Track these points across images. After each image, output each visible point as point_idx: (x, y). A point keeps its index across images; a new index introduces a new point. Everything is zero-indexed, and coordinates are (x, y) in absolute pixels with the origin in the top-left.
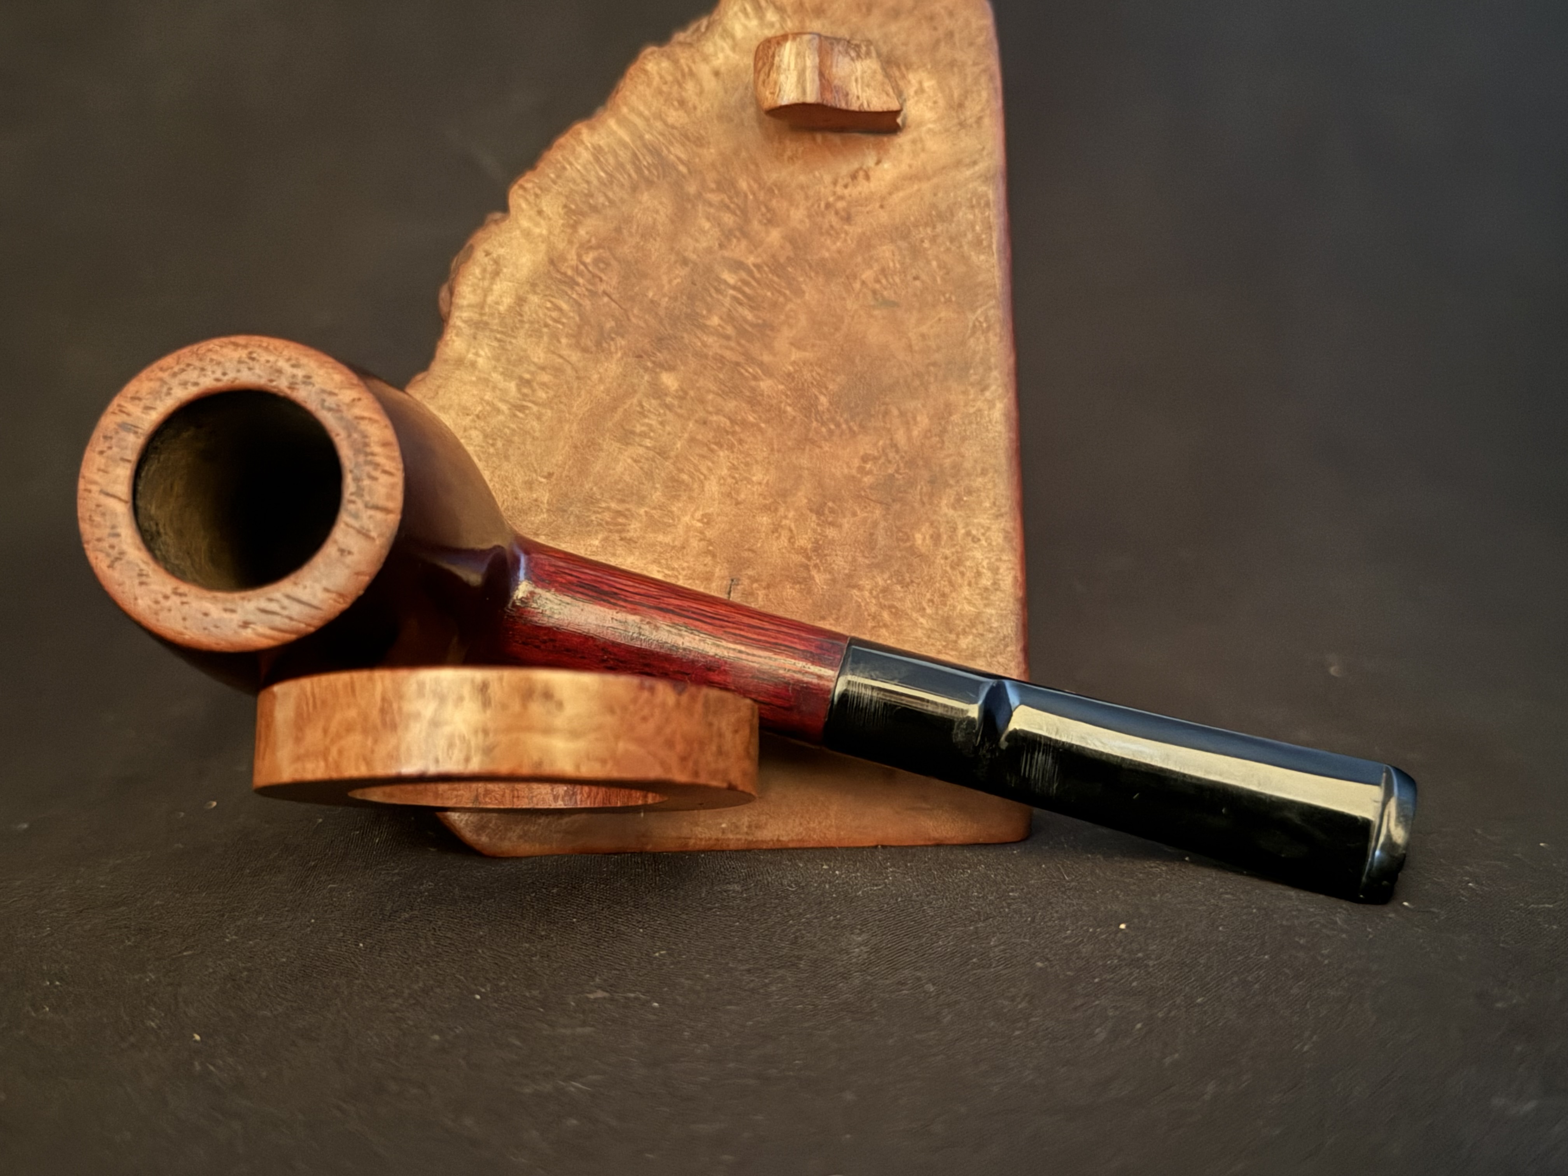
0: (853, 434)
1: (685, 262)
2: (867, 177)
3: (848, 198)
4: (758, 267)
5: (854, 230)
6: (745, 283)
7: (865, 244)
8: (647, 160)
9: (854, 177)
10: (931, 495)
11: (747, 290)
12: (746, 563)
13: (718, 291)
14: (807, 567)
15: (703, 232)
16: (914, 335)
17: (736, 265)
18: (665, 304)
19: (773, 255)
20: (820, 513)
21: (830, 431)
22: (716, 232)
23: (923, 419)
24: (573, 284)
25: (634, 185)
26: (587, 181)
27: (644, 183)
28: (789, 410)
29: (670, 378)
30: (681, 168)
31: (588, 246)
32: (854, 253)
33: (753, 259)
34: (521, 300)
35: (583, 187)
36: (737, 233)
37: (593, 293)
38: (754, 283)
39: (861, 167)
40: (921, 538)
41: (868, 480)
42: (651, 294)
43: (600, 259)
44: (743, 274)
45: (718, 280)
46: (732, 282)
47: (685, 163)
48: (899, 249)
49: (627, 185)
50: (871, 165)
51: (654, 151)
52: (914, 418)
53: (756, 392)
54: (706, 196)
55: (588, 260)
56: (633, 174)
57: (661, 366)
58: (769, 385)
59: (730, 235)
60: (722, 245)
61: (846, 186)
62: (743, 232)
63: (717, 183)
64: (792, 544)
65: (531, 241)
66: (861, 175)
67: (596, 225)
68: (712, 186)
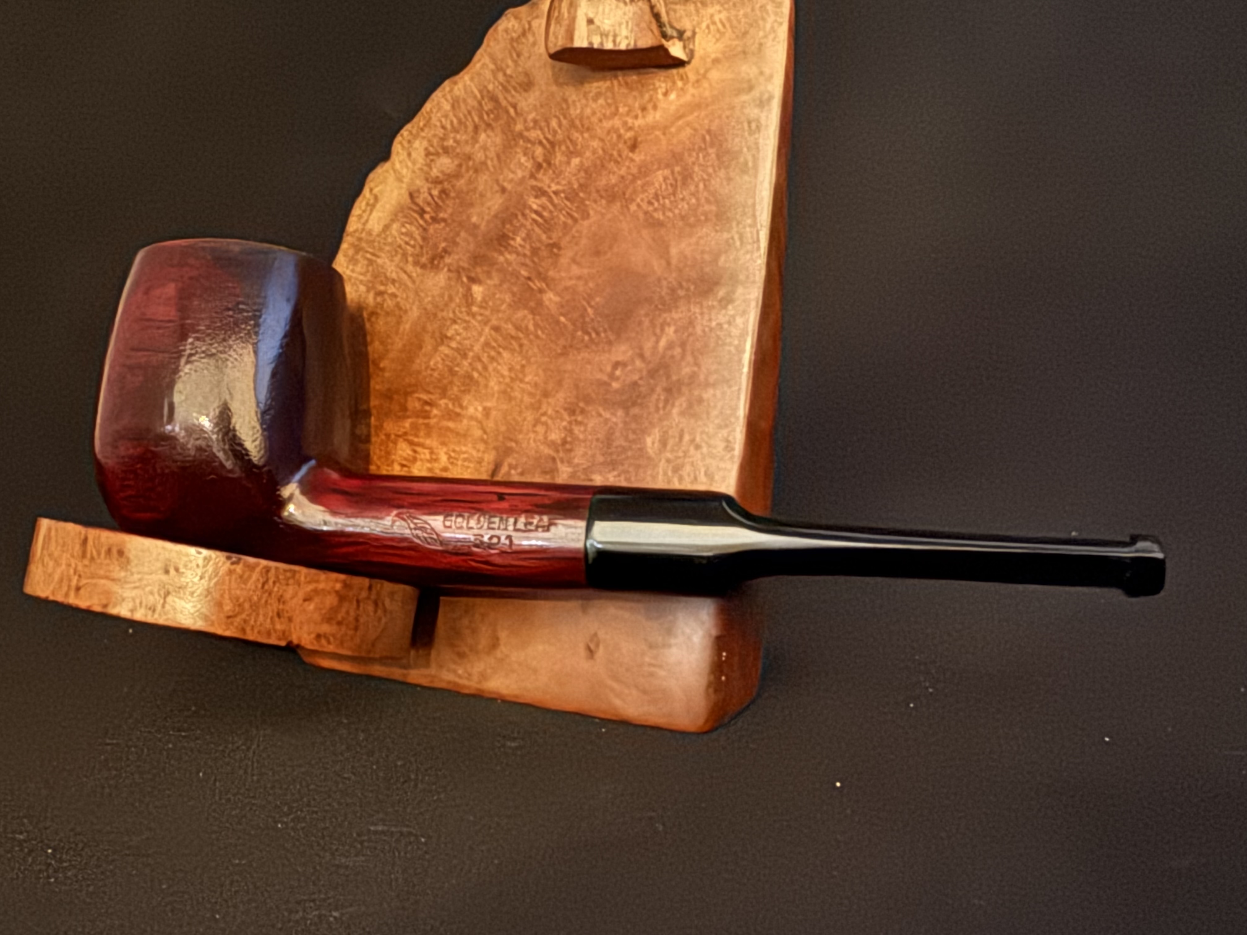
0: (610, 343)
1: (503, 190)
2: (655, 107)
3: (636, 129)
4: (556, 193)
5: (638, 157)
6: (544, 208)
7: (644, 171)
8: (488, 106)
9: (644, 109)
10: (666, 401)
11: (545, 214)
12: (508, 451)
13: (524, 215)
14: (554, 459)
15: (520, 165)
16: (674, 251)
17: (541, 193)
18: (483, 227)
19: (569, 183)
20: (572, 412)
21: (591, 339)
22: (529, 165)
23: (670, 331)
24: (422, 212)
25: (476, 128)
26: (443, 127)
27: (483, 126)
28: (562, 319)
29: (477, 290)
30: (512, 111)
31: (437, 181)
32: (635, 178)
33: (554, 187)
34: (387, 227)
35: (440, 132)
36: (545, 165)
37: (435, 220)
38: (551, 207)
39: (651, 99)
40: (651, 442)
41: (615, 385)
42: (474, 219)
43: (443, 192)
44: (544, 200)
45: (526, 206)
46: (535, 207)
47: (515, 107)
48: (673, 173)
49: (470, 128)
50: (660, 96)
51: (494, 99)
52: (662, 330)
53: (540, 303)
54: (526, 134)
55: (435, 192)
56: (476, 119)
57: (473, 280)
58: (550, 298)
59: (539, 166)
60: (532, 176)
61: (636, 117)
62: (549, 164)
63: (535, 121)
64: (546, 438)
65: (400, 179)
66: (650, 106)
67: (445, 163)
68: (531, 124)
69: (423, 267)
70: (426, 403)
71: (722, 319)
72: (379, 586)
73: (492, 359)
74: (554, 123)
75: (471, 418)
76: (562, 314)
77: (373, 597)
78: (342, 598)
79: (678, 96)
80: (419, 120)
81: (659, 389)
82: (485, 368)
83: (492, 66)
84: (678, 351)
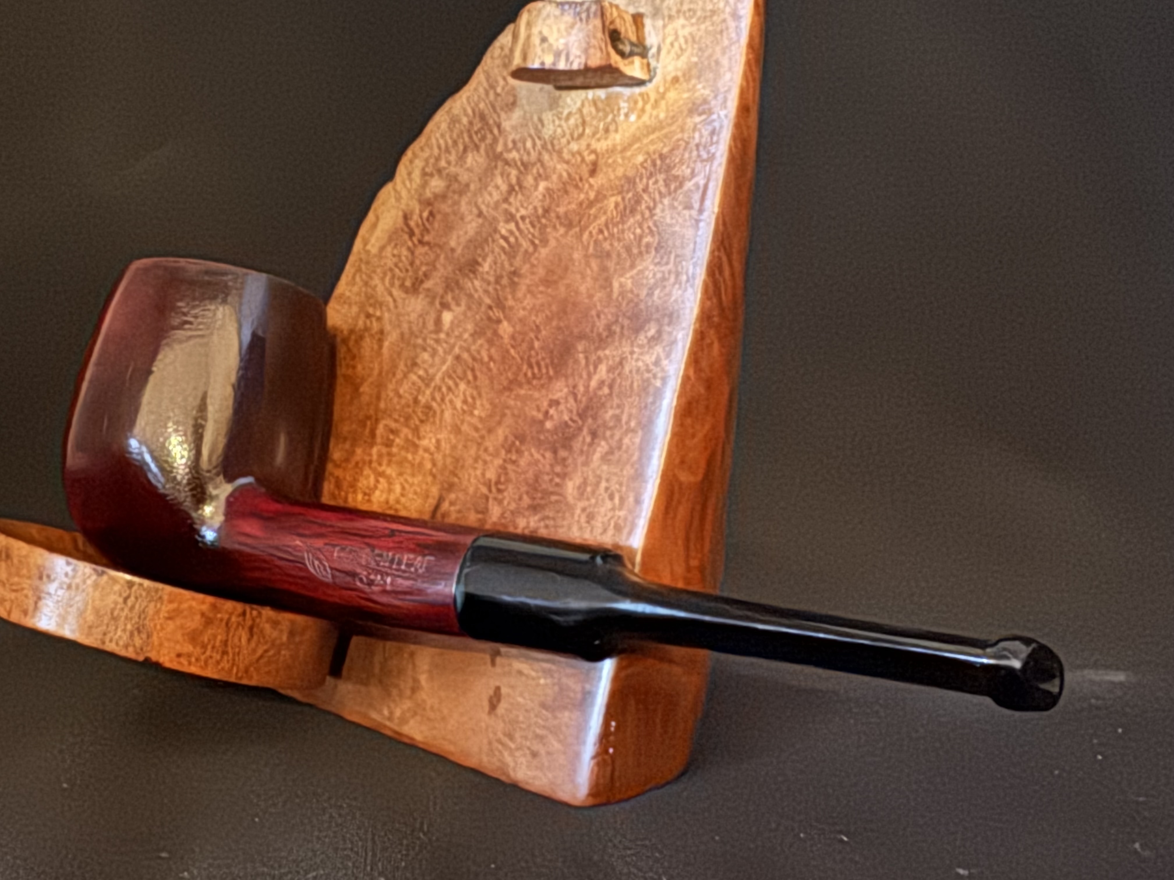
0: (550, 378)
1: (480, 214)
2: (616, 131)
3: (598, 152)
4: (523, 218)
5: (597, 182)
6: (511, 232)
7: (600, 197)
8: (477, 125)
9: (607, 130)
10: (591, 445)
11: (512, 240)
12: (451, 487)
13: (493, 240)
14: (487, 498)
15: (497, 187)
16: (616, 285)
17: (510, 217)
18: (459, 251)
19: (535, 208)
20: (509, 451)
21: (534, 374)
22: (504, 188)
23: (603, 368)
24: (412, 234)
25: (465, 150)
26: (439, 147)
27: (471, 146)
28: (512, 351)
29: (447, 317)
30: (496, 131)
31: (429, 203)
32: (591, 204)
33: (523, 212)
34: (382, 248)
35: (436, 151)
36: (517, 188)
37: (421, 242)
38: (517, 233)
39: (614, 120)
40: (570, 487)
41: (549, 425)
42: (453, 244)
43: (431, 214)
44: (512, 226)
45: (496, 230)
46: (504, 232)
47: (499, 126)
48: (623, 199)
49: (461, 147)
50: (622, 117)
51: (483, 117)
52: (596, 367)
53: (495, 333)
54: (505, 155)
55: (425, 214)
56: (467, 139)
57: (445, 306)
58: (506, 328)
59: (511, 190)
60: (506, 200)
61: (599, 140)
62: (521, 187)
63: (514, 142)
64: (483, 475)
65: (398, 199)
66: (612, 128)
67: (437, 184)
68: (510, 145)
69: (407, 291)
70: (392, 431)
71: (649, 359)
72: (255, 613)
73: (449, 389)
74: (529, 144)
75: (426, 450)
76: (513, 347)
77: (249, 623)
78: (208, 622)
79: (639, 117)
80: (421, 140)
81: (585, 431)
82: (443, 400)
83: (485, 84)
84: (606, 390)
